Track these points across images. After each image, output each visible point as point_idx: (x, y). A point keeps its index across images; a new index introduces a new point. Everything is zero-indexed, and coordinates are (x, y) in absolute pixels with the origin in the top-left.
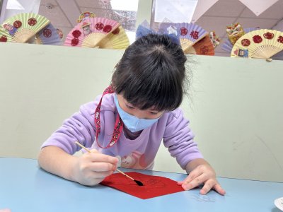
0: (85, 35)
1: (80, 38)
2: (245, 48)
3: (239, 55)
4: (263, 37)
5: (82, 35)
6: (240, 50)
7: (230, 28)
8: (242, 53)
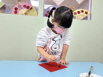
2: (75, 15)
5: (18, 9)
7: (70, 8)
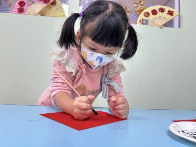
0: (28, 5)
1: (25, 7)
2: (146, 18)
3: (142, 23)
4: (158, 11)
5: (26, 5)
6: (143, 20)
7: (136, 4)
8: (144, 22)
